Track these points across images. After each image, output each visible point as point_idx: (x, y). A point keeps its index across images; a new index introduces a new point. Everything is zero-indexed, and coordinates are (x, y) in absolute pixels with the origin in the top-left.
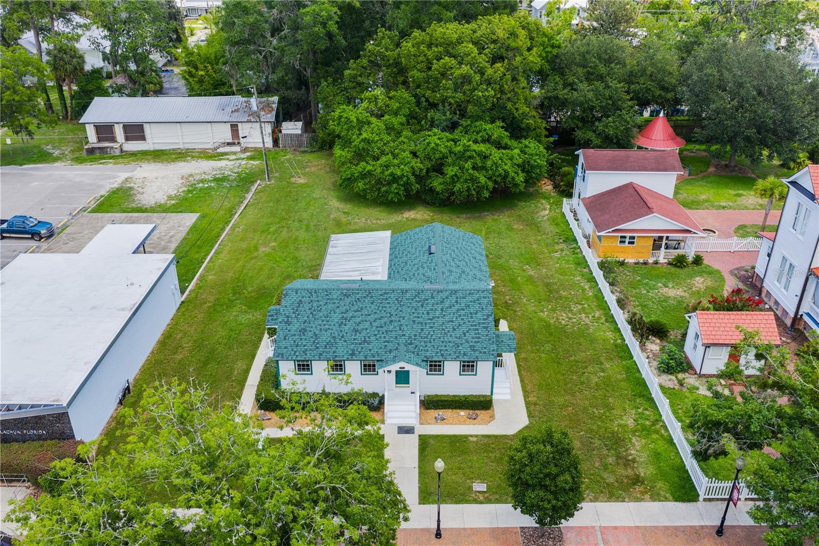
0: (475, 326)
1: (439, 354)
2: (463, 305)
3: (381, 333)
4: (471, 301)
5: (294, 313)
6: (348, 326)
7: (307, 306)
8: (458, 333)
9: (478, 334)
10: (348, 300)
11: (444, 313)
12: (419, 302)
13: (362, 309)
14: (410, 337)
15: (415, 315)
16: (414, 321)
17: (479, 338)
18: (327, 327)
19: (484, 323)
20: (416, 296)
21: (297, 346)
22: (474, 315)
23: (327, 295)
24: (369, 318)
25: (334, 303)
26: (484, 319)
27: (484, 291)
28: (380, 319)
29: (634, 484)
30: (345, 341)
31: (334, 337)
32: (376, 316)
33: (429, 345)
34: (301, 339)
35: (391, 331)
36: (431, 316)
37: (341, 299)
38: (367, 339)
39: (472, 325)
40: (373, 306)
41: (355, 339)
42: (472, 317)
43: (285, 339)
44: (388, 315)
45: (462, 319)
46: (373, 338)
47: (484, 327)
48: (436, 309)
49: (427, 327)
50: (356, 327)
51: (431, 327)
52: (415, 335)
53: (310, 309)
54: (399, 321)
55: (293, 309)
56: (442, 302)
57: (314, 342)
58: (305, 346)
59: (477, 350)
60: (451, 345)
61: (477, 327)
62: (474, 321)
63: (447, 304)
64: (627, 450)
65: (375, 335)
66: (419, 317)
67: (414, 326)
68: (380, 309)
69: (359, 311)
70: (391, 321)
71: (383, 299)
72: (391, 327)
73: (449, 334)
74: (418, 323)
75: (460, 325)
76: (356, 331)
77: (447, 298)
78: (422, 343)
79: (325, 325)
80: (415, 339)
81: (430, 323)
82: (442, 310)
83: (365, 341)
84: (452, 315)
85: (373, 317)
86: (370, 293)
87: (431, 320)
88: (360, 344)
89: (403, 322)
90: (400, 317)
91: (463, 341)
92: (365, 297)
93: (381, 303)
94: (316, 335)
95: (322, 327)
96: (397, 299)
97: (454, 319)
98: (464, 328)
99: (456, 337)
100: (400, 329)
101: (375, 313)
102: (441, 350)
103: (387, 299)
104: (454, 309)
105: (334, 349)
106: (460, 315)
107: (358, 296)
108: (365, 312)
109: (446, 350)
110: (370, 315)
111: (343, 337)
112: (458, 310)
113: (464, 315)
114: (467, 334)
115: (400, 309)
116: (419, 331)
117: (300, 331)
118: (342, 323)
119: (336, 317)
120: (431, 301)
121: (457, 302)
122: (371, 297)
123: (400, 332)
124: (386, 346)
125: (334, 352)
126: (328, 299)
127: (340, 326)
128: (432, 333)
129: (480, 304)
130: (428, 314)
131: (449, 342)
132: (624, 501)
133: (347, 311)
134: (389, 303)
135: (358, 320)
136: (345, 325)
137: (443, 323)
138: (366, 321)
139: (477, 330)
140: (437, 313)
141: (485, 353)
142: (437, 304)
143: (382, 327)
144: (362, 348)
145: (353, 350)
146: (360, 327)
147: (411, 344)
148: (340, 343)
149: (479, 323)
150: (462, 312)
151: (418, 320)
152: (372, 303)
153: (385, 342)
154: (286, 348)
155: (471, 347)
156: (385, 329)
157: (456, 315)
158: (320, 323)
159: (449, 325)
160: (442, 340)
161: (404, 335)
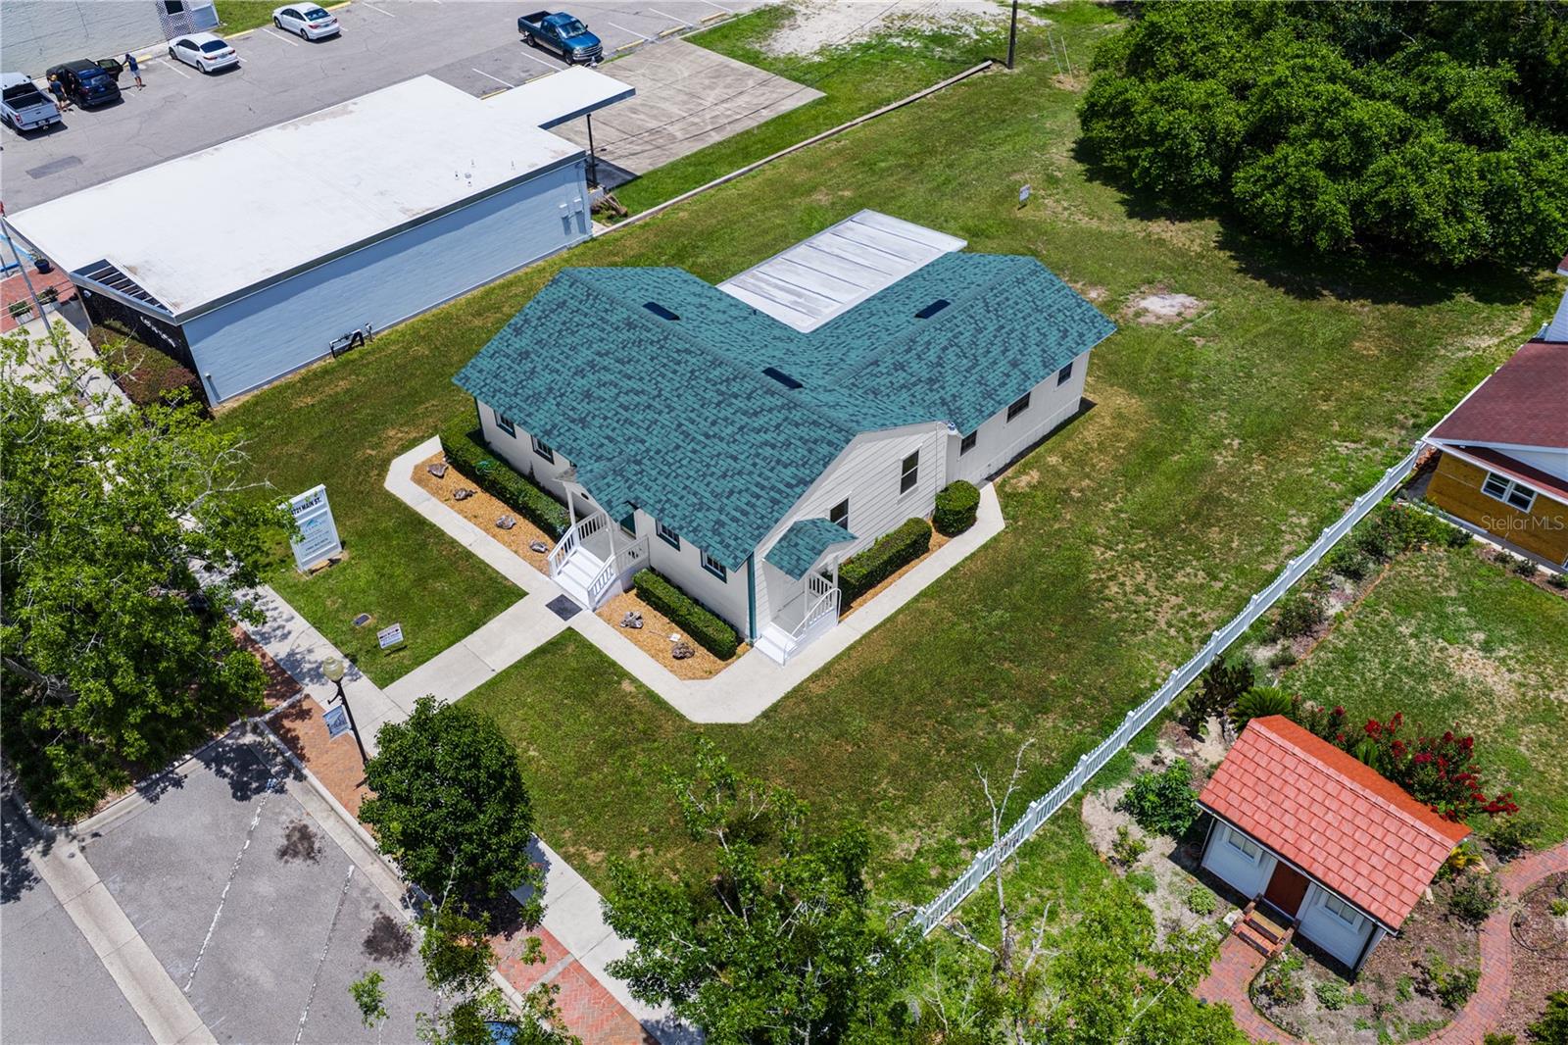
0: (763, 488)
1: (659, 506)
2: (782, 438)
3: (616, 419)
4: (801, 438)
6: (584, 382)
8: (725, 485)
9: (753, 506)
10: (625, 335)
11: (738, 437)
12: (722, 393)
13: (629, 361)
14: (648, 450)
15: (693, 415)
16: (680, 425)
18: (558, 366)
19: (780, 492)
20: (727, 380)
21: (497, 376)
22: (780, 467)
23: (606, 311)
24: (624, 383)
25: (603, 330)
26: (789, 485)
27: (840, 430)
28: (637, 393)
30: (558, 405)
31: (551, 390)
32: (637, 385)
33: (661, 480)
34: (510, 368)
35: (632, 424)
36: (714, 430)
37: (617, 328)
38: (589, 418)
39: (757, 485)
40: (648, 365)
41: (573, 409)
42: (772, 470)
43: (493, 356)
44: (655, 393)
45: (754, 465)
46: (597, 422)
47: (773, 500)
48: (732, 423)
49: (689, 448)
50: (593, 389)
51: (694, 451)
52: (658, 452)
53: (564, 323)
54: (660, 413)
55: (544, 311)
56: (756, 414)
57: (522, 381)
58: (505, 382)
59: (719, 534)
61: (763, 493)
62: (768, 479)
63: (760, 421)
65: (605, 418)
66: (692, 422)
67: (672, 435)
68: (655, 375)
69: (623, 364)
70: (649, 407)
71: (673, 360)
72: (638, 417)
73: (709, 479)
74: (683, 433)
75: (740, 473)
76: (588, 396)
77: (770, 410)
78: (654, 473)
79: (559, 361)
80: (651, 459)
81: (699, 442)
82: (741, 428)
83: (582, 421)
84: (746, 448)
85: (631, 384)
86: (666, 338)
87: (707, 436)
88: (573, 421)
89: (665, 419)
90: (668, 406)
91: (717, 505)
92: (652, 342)
93: (664, 365)
94: (533, 373)
95: (552, 364)
96: (692, 371)
97: (742, 457)
98: (739, 483)
99: (712, 492)
100: (647, 429)
101: (642, 379)
102: (668, 500)
103: (678, 363)
104: (760, 438)
106: (758, 455)
107: (645, 335)
108: (629, 369)
109: (676, 506)
110: (630, 378)
111: (562, 395)
112: (766, 443)
113: (765, 459)
114: (734, 497)
115: (681, 391)
116: (671, 447)
117: (520, 354)
118: (582, 370)
119: (586, 354)
120: (739, 403)
121: (778, 427)
122: (662, 347)
123: (643, 434)
124: (602, 445)
125: (529, 415)
126: (602, 319)
127: (575, 373)
128: (684, 462)
129: (810, 451)
131: (695, 494)
133: (607, 353)
134: (675, 372)
135: (607, 377)
136: (583, 377)
137: (719, 454)
138: (616, 386)
139: (758, 497)
140: (729, 430)
141: (727, 546)
142: (745, 413)
143: (627, 409)
144: (569, 429)
145: (554, 426)
146: (597, 393)
147: (638, 463)
148: (550, 404)
149: (773, 488)
150: (768, 451)
151: (687, 426)
152: (652, 359)
153: (608, 437)
154: (481, 371)
155: (717, 522)
156: (628, 414)
157: (753, 451)
158: (556, 354)
159: (724, 464)
160: (688, 483)
161: (643, 442)
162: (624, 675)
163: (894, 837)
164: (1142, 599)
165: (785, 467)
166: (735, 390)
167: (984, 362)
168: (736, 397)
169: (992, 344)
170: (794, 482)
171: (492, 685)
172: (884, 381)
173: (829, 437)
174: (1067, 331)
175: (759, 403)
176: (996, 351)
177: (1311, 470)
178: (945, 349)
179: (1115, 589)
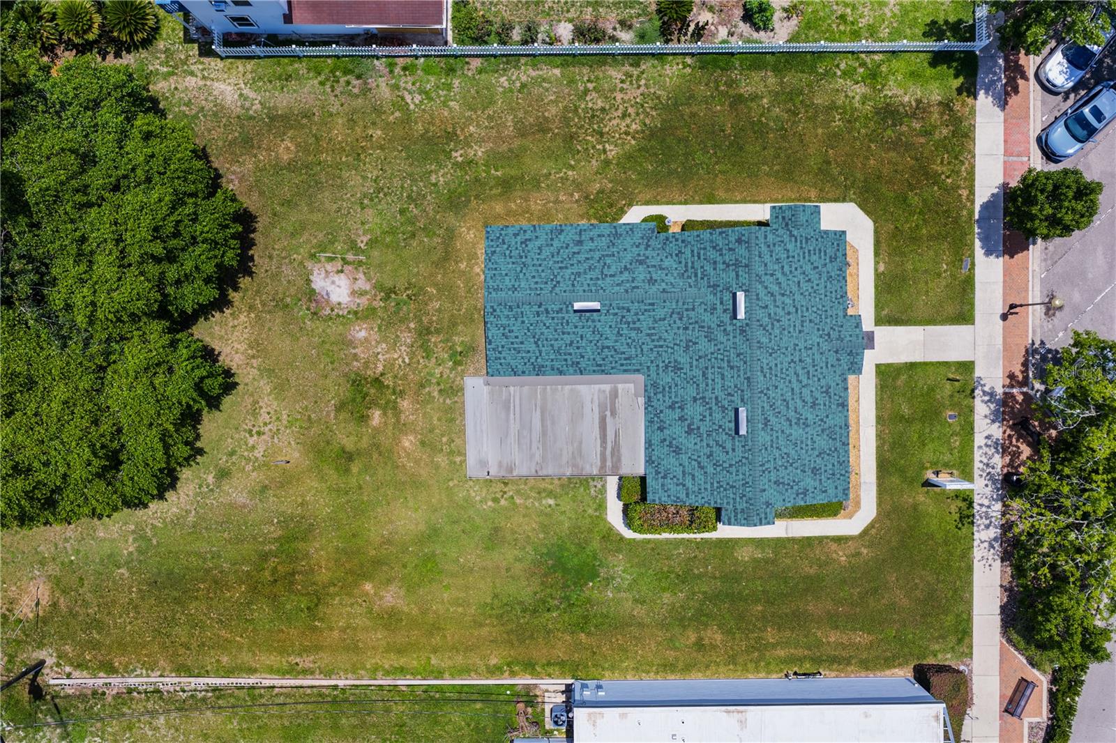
0: (804, 253)
1: (841, 301)
2: (776, 267)
3: (816, 373)
4: (771, 256)
5: (792, 488)
6: (809, 415)
7: (782, 473)
8: (813, 275)
9: (814, 250)
10: (773, 420)
11: (788, 293)
12: (772, 324)
13: (785, 400)
14: (821, 337)
15: (791, 330)
16: (800, 332)
17: (820, 250)
18: (809, 442)
19: (802, 242)
20: (764, 329)
21: (833, 474)
22: (791, 254)
23: (766, 449)
24: (797, 390)
25: (777, 437)
26: (796, 241)
28: (798, 376)
29: (951, 110)
30: (827, 416)
31: (823, 431)
32: (794, 380)
33: (830, 313)
34: (826, 471)
35: (813, 360)
36: (793, 310)
37: (772, 430)
38: (824, 389)
39: (804, 258)
40: (781, 386)
41: (825, 405)
42: (793, 257)
43: (825, 492)
44: (792, 365)
45: (796, 269)
47: (807, 242)
48: (783, 303)
49: (807, 314)
50: (810, 405)
51: (807, 309)
52: (818, 330)
53: (786, 468)
54: (800, 350)
55: (787, 490)
56: (772, 295)
57: (828, 455)
58: (833, 465)
59: (835, 255)
60: (829, 285)
61: (806, 251)
62: (799, 255)
63: (775, 288)
64: (902, 104)
65: (819, 380)
67: (806, 330)
68: (784, 376)
70: (800, 361)
71: (771, 374)
72: (809, 360)
73: (815, 287)
75: (804, 273)
76: (814, 404)
77: (766, 288)
78: (828, 320)
79: (807, 445)
80: (823, 330)
81: (802, 312)
82: (783, 295)
83: (827, 392)
84: (790, 282)
85: (795, 385)
87: (798, 309)
88: (830, 397)
90: (795, 349)
91: (824, 269)
92: (768, 398)
93: (776, 376)
94: (820, 454)
95: (810, 447)
96: (771, 355)
97: (796, 279)
98: (808, 268)
99: (820, 278)
100: (812, 348)
101: (790, 382)
103: (771, 368)
104: (782, 279)
105: (837, 429)
106: (791, 272)
107: (767, 407)
108: (788, 395)
109: (836, 291)
110: (793, 389)
111: (822, 420)
112: (784, 274)
113: (791, 266)
114: (815, 264)
115: (784, 350)
116: (812, 325)
117: (815, 475)
118: (804, 424)
119: (797, 432)
120: (772, 310)
121: (772, 275)
122: (768, 389)
123: (815, 348)
124: (832, 366)
125: (841, 428)
126: (772, 446)
127: (807, 426)
128: (815, 309)
129: (774, 245)
130: (789, 313)
131: (825, 287)
132: (974, 126)
133: (788, 419)
134: (776, 365)
135: (800, 404)
136: (807, 419)
137: (801, 294)
138: (801, 393)
139: (809, 251)
140: (788, 301)
141: (838, 245)
142: (775, 301)
143: (808, 372)
144: (835, 394)
145: (838, 405)
146: (809, 399)
147: (829, 335)
148: (830, 422)
149: (801, 248)
150: (787, 269)
151: (798, 327)
152: (776, 387)
153: (827, 367)
154: (836, 488)
155: (831, 261)
156: (811, 369)
157: (790, 277)
158: (804, 451)
159: (804, 286)
160: (823, 296)
161: (818, 344)
162: (878, 275)
163: (857, 98)
164: (630, 110)
165: (788, 251)
166: (767, 319)
167: (597, 255)
168: (770, 314)
169: (580, 262)
170: (793, 239)
171: (931, 321)
172: (670, 279)
173: (763, 241)
174: (522, 243)
175: (766, 298)
176: (582, 257)
177: (451, 104)
178: (611, 276)
179: (634, 126)
